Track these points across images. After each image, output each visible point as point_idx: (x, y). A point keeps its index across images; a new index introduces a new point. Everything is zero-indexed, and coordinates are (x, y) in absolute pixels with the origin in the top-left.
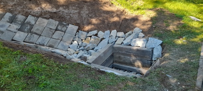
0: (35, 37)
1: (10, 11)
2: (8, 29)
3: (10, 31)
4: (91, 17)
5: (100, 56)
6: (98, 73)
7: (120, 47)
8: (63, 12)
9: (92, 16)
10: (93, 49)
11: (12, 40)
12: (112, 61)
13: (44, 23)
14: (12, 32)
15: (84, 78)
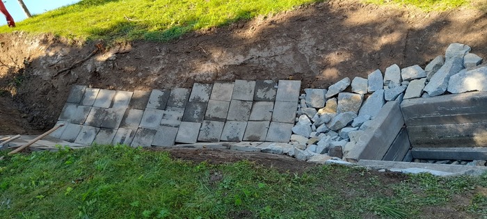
0: (215, 126)
1: (157, 86)
2: (162, 123)
3: (167, 125)
4: (326, 51)
5: (373, 139)
6: (387, 180)
7: (421, 105)
8: (259, 57)
9: (327, 48)
10: (349, 125)
11: (176, 143)
12: (409, 144)
13: (226, 92)
14: (170, 126)
15: (357, 198)
